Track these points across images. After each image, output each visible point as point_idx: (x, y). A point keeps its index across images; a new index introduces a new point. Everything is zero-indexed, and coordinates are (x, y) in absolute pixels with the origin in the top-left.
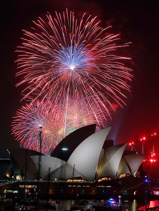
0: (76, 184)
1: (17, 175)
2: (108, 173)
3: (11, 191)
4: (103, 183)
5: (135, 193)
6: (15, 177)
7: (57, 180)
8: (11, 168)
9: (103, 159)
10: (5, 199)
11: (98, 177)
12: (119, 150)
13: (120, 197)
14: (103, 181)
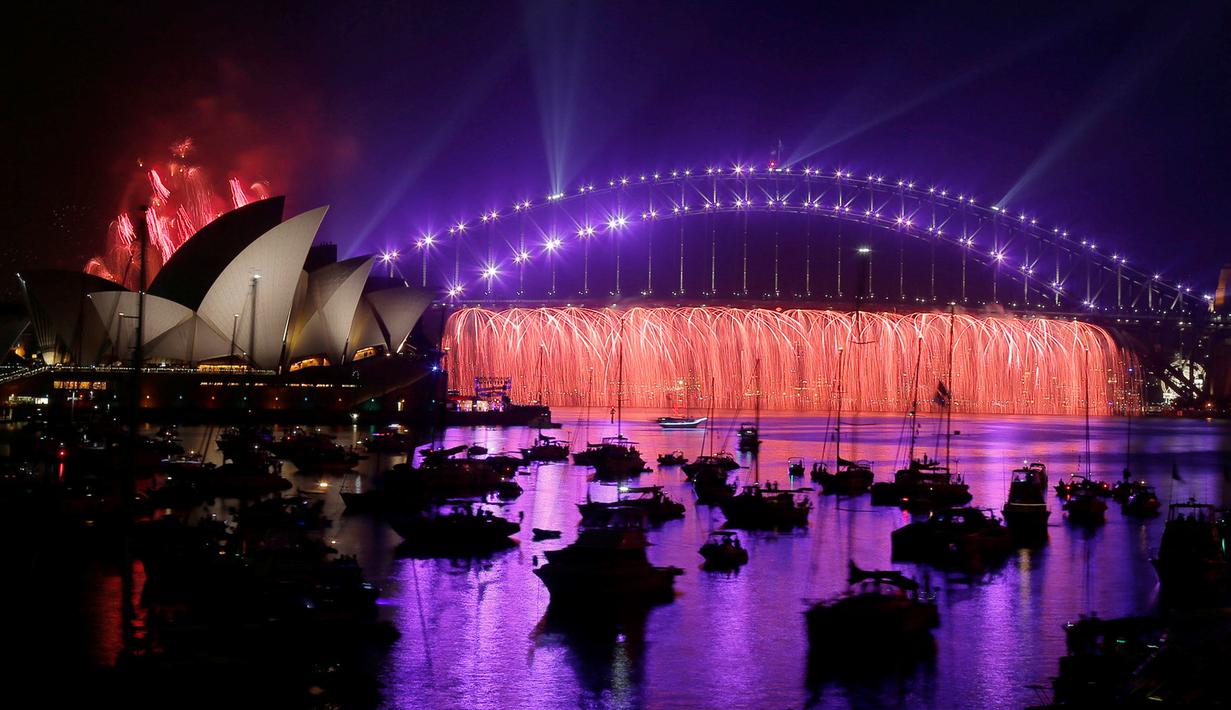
0: (225, 377)
1: (47, 349)
2: (319, 346)
3: (27, 399)
4: (307, 374)
5: (399, 404)
6: (40, 356)
7: (167, 366)
8: (30, 330)
9: (305, 303)
10: (9, 422)
11: (291, 355)
12: (355, 272)
13: (355, 416)
14: (307, 369)
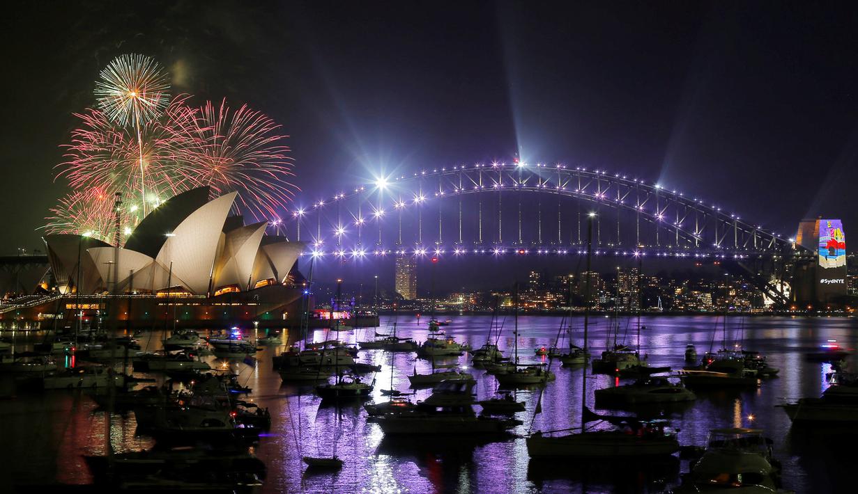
0: (174, 300)
1: (62, 284)
2: (233, 280)
3: (49, 316)
4: (225, 297)
5: (284, 315)
6: (57, 289)
7: (137, 294)
8: (50, 273)
9: (224, 253)
10: (38, 330)
11: (216, 285)
12: (252, 236)
13: (256, 323)
14: (225, 294)
